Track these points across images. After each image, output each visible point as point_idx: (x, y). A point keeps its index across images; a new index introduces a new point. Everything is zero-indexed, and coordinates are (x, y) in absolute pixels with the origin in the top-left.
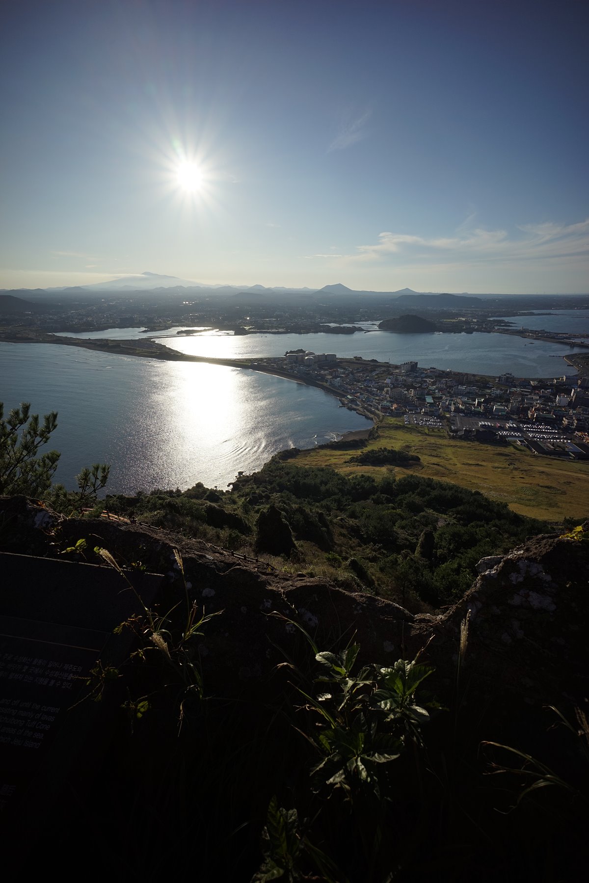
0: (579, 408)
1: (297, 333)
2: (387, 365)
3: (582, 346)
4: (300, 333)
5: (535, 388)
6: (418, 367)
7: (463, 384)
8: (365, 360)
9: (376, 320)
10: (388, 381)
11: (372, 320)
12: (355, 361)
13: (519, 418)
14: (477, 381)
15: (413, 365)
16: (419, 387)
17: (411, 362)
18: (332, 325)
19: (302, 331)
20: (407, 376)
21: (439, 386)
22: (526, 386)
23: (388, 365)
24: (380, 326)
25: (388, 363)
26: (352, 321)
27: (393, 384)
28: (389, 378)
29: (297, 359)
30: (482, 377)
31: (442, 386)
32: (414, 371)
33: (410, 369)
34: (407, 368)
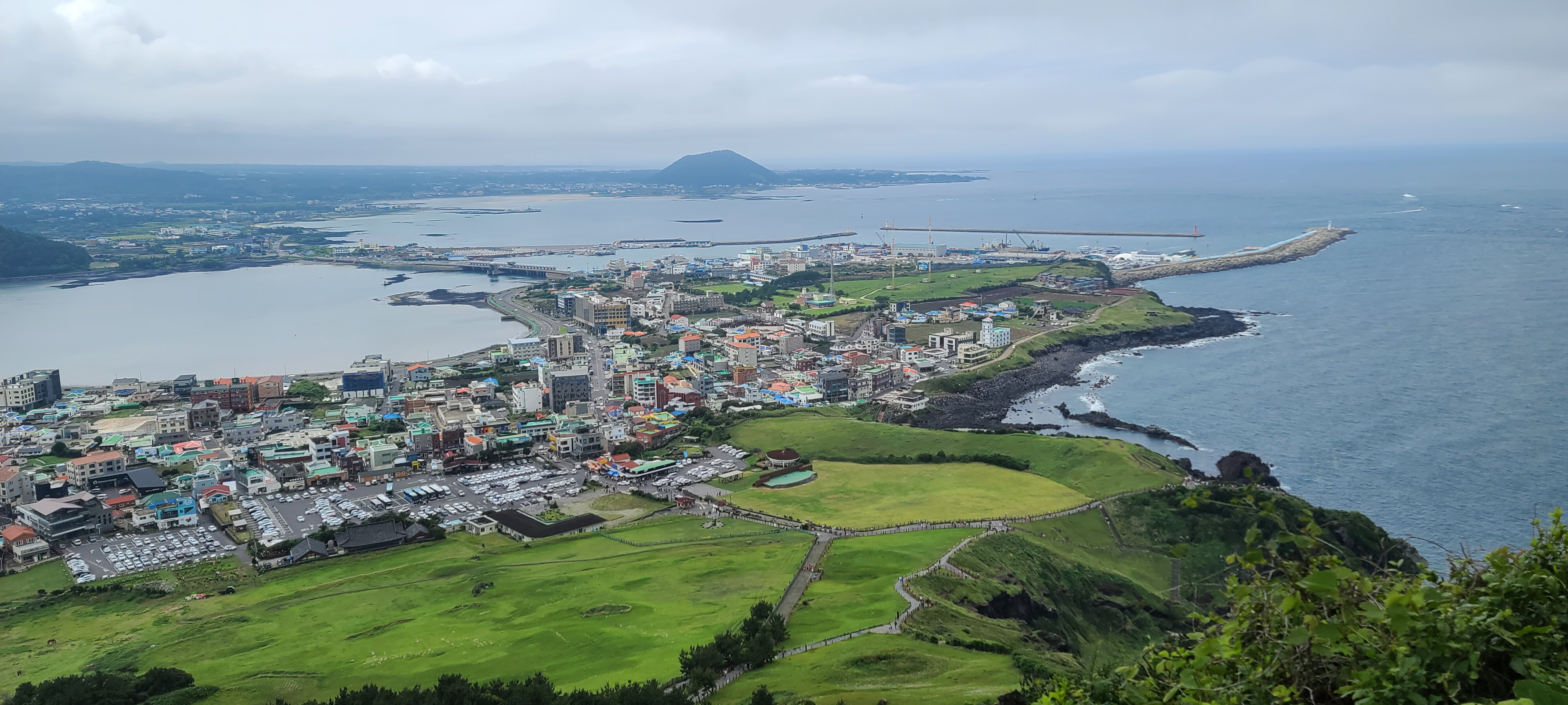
0: (571, 405)
3: (512, 272)
5: (451, 381)
6: (63, 386)
7: (246, 411)
13: (447, 463)
14: (290, 394)
15: (43, 384)
16: (91, 449)
17: (30, 375)
21: (169, 429)
22: (428, 381)
30: (302, 379)
31: (178, 428)
32: (52, 403)
33: (31, 398)
34: (20, 395)
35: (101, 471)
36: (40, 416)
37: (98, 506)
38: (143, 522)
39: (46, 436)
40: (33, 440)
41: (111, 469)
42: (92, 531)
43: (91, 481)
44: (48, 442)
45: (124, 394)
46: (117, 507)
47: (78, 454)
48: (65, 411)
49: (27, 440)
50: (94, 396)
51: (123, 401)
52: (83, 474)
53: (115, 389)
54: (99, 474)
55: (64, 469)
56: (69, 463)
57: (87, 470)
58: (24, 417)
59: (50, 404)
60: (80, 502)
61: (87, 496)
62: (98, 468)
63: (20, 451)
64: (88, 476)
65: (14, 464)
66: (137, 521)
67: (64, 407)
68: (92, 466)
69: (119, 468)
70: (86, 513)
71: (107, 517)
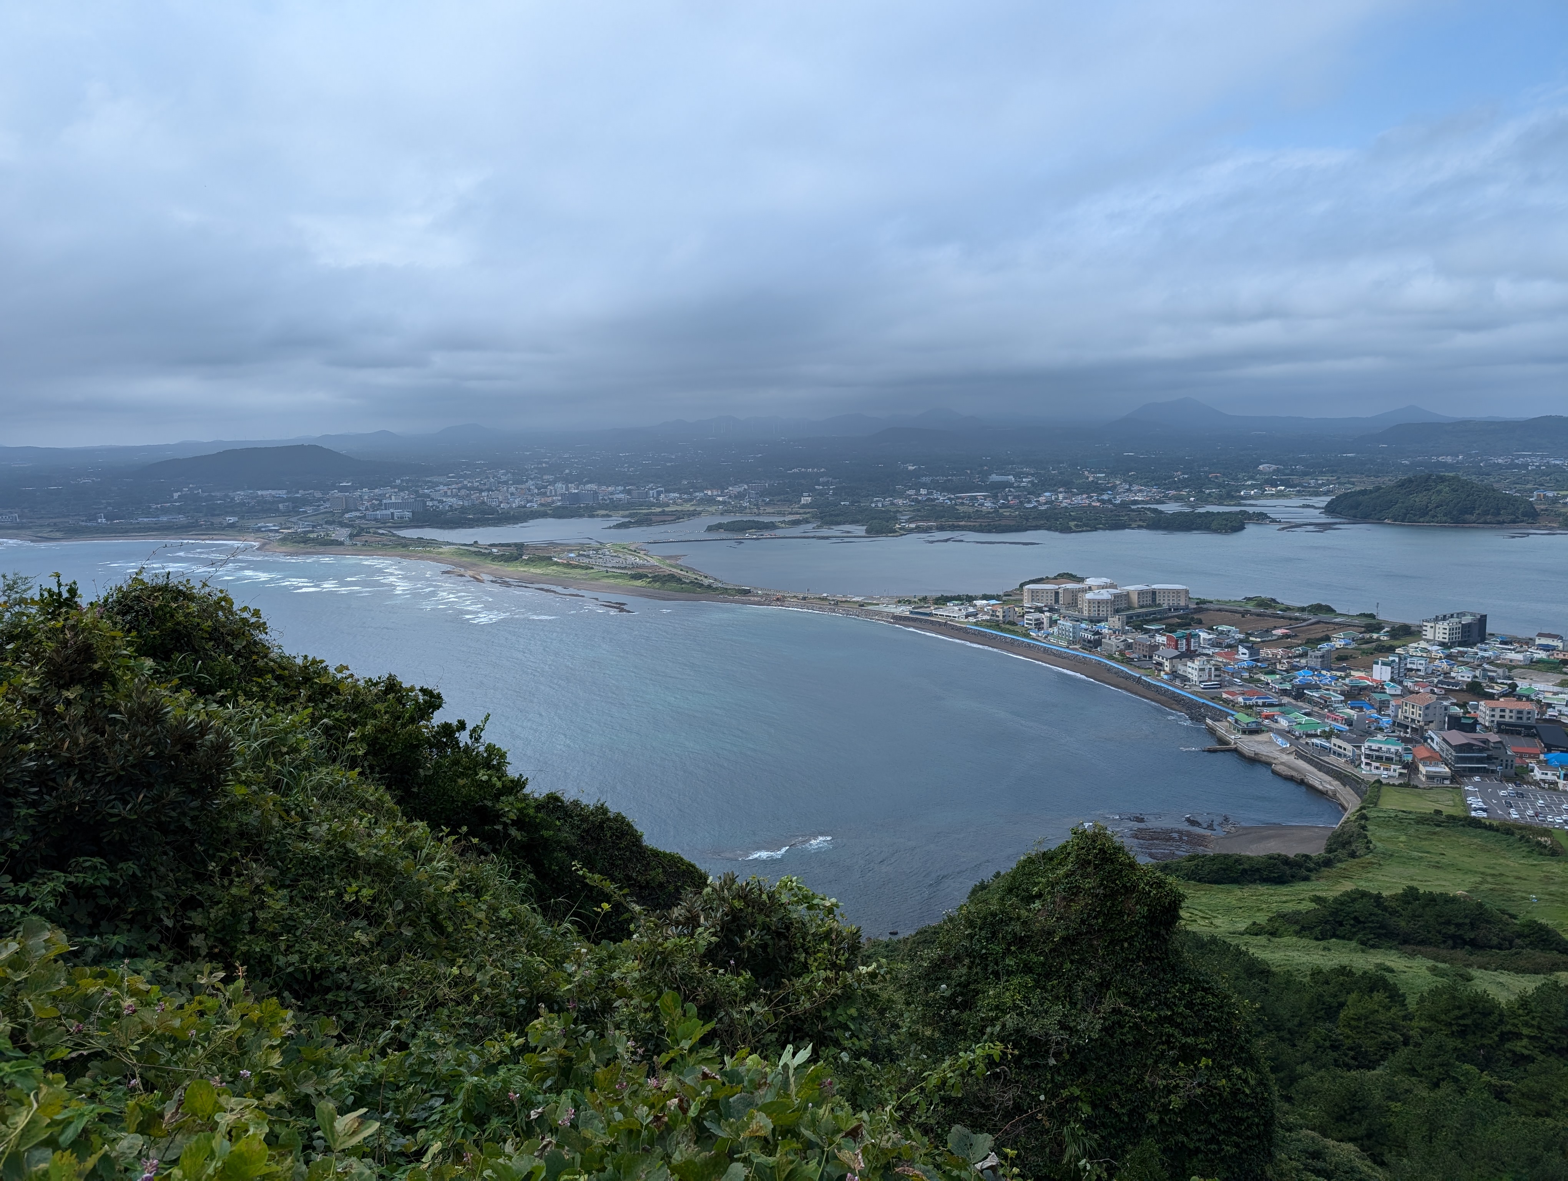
1: (1056, 530)
2: (1372, 624)
4: (1066, 530)
6: (1488, 631)
8: (1288, 609)
9: (1317, 494)
10: (1381, 673)
11: (1299, 494)
12: (1250, 607)
15: (1469, 625)
16: (1504, 695)
17: (1460, 615)
18: (1171, 508)
19: (1072, 524)
20: (1449, 657)
23: (1373, 621)
24: (1330, 509)
25: (1372, 616)
26: (1230, 496)
27: (1400, 683)
28: (1384, 664)
29: (1057, 601)
32: (1475, 644)
33: (1458, 636)
34: (1447, 631)
35: (1511, 717)
36: (1462, 654)
37: (1502, 750)
38: (1544, 777)
39: (1463, 675)
40: (1453, 674)
41: (1521, 718)
42: (1493, 771)
43: (1499, 724)
44: (1466, 679)
45: (1546, 648)
46: (1521, 756)
47: (1491, 697)
48: (1486, 654)
49: (1446, 674)
50: (1516, 645)
51: (1542, 655)
52: (1493, 716)
53: (1538, 642)
54: (1507, 719)
55: (1476, 708)
56: (1482, 703)
57: (1498, 713)
58: (1447, 651)
59: (1472, 645)
60: (1486, 741)
61: (1494, 738)
62: (1507, 714)
63: (1439, 682)
64: (1497, 719)
65: (1432, 692)
66: (1538, 774)
67: (1485, 650)
68: (1503, 711)
69: (1529, 719)
70: (1490, 753)
71: (1509, 763)
